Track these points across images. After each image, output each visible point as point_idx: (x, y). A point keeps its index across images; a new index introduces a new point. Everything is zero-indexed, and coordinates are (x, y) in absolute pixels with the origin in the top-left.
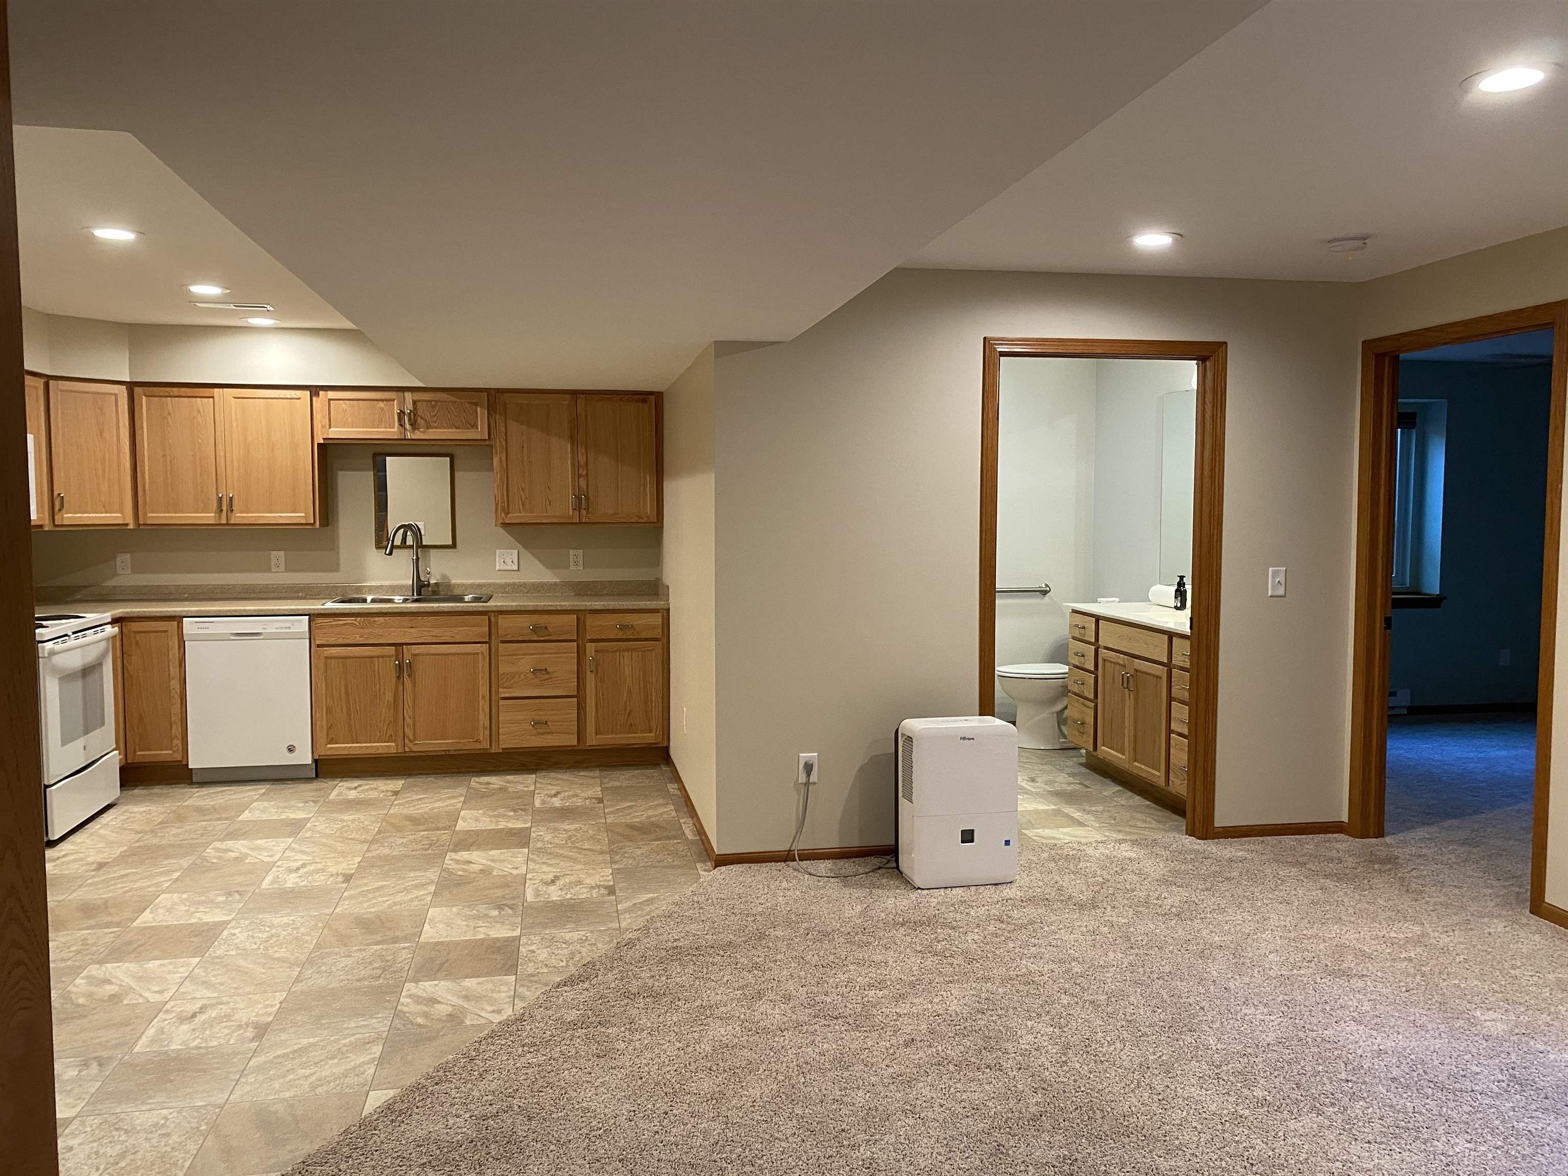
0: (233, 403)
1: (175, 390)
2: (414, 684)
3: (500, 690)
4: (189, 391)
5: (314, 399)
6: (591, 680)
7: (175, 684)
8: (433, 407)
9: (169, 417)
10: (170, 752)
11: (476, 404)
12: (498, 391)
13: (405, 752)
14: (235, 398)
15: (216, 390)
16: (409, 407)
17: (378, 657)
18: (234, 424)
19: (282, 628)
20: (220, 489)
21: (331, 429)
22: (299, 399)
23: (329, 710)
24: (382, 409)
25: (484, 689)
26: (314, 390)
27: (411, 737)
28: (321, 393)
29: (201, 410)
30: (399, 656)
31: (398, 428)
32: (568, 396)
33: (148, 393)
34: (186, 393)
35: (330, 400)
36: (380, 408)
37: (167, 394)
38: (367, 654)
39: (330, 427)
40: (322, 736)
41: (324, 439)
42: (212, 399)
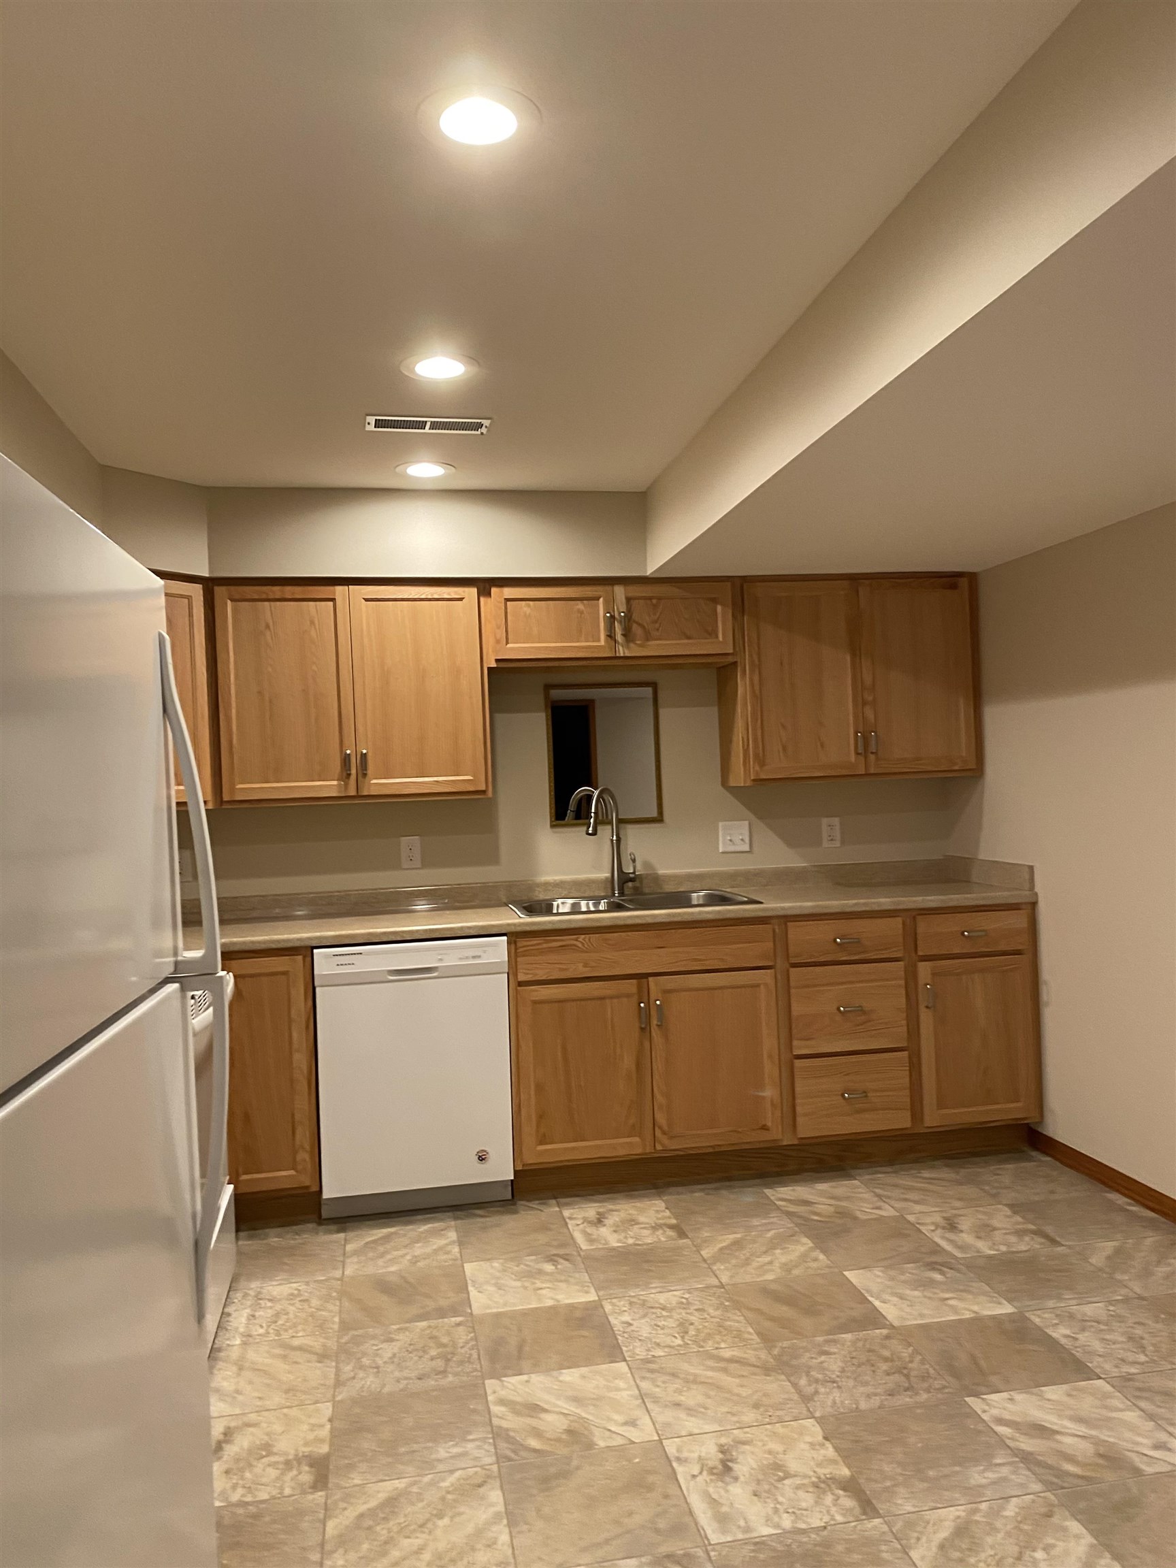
0: (364, 608)
1: (277, 591)
2: (666, 1038)
3: (795, 1043)
4: (298, 591)
5: (482, 599)
6: (926, 1020)
7: (300, 1059)
8: (655, 606)
9: (268, 633)
10: (292, 1172)
11: (715, 601)
12: (744, 579)
13: (656, 1151)
14: (367, 600)
15: (340, 590)
16: (621, 608)
17: (611, 997)
18: (366, 641)
19: (467, 958)
20: (346, 742)
21: (509, 646)
22: (461, 599)
23: (540, 1088)
24: (581, 612)
25: (769, 1043)
26: (484, 586)
27: (666, 1128)
28: (494, 590)
29: (316, 622)
30: (643, 994)
31: (606, 641)
32: (846, 583)
33: (237, 597)
34: (293, 594)
35: (507, 600)
36: (578, 610)
37: (264, 596)
38: (596, 993)
39: (507, 643)
40: (529, 1130)
41: (497, 661)
42: (331, 603)
